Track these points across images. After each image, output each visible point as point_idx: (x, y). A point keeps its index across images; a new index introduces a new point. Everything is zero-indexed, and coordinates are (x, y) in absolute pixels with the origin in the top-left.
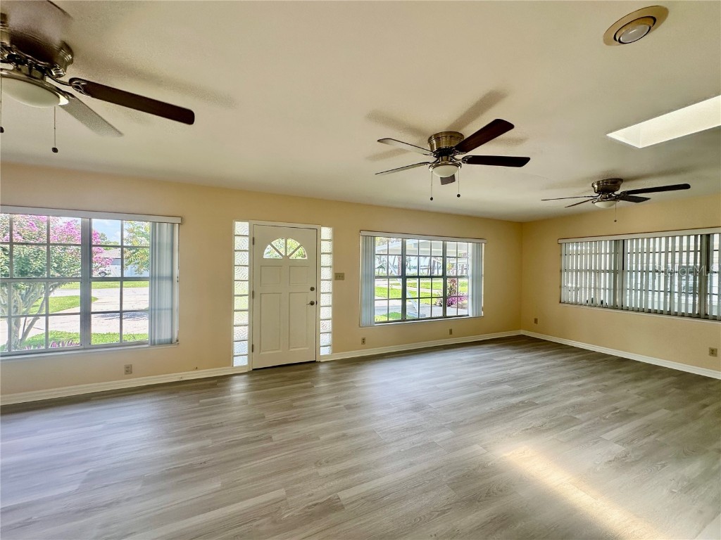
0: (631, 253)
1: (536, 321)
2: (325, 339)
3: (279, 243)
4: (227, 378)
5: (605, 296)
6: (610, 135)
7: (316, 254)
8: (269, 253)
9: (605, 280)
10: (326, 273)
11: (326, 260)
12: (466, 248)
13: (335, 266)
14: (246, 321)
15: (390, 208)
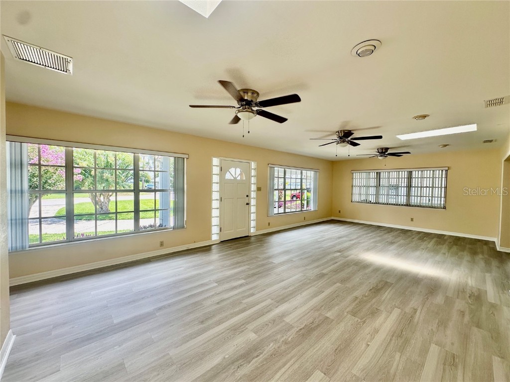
0: (383, 178)
1: (340, 212)
2: (253, 224)
3: (232, 170)
4: (210, 246)
5: (372, 199)
6: (397, 136)
7: (249, 177)
8: (228, 176)
9: (372, 191)
10: (253, 187)
11: (253, 180)
12: (311, 174)
13: (257, 183)
14: (218, 214)
15: (280, 152)
